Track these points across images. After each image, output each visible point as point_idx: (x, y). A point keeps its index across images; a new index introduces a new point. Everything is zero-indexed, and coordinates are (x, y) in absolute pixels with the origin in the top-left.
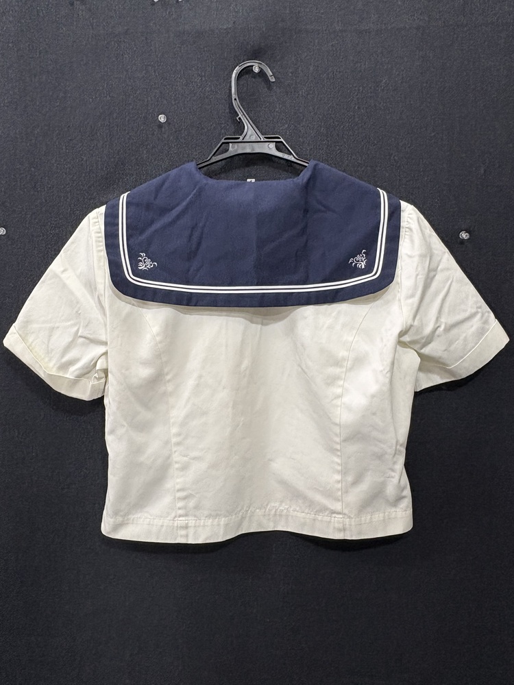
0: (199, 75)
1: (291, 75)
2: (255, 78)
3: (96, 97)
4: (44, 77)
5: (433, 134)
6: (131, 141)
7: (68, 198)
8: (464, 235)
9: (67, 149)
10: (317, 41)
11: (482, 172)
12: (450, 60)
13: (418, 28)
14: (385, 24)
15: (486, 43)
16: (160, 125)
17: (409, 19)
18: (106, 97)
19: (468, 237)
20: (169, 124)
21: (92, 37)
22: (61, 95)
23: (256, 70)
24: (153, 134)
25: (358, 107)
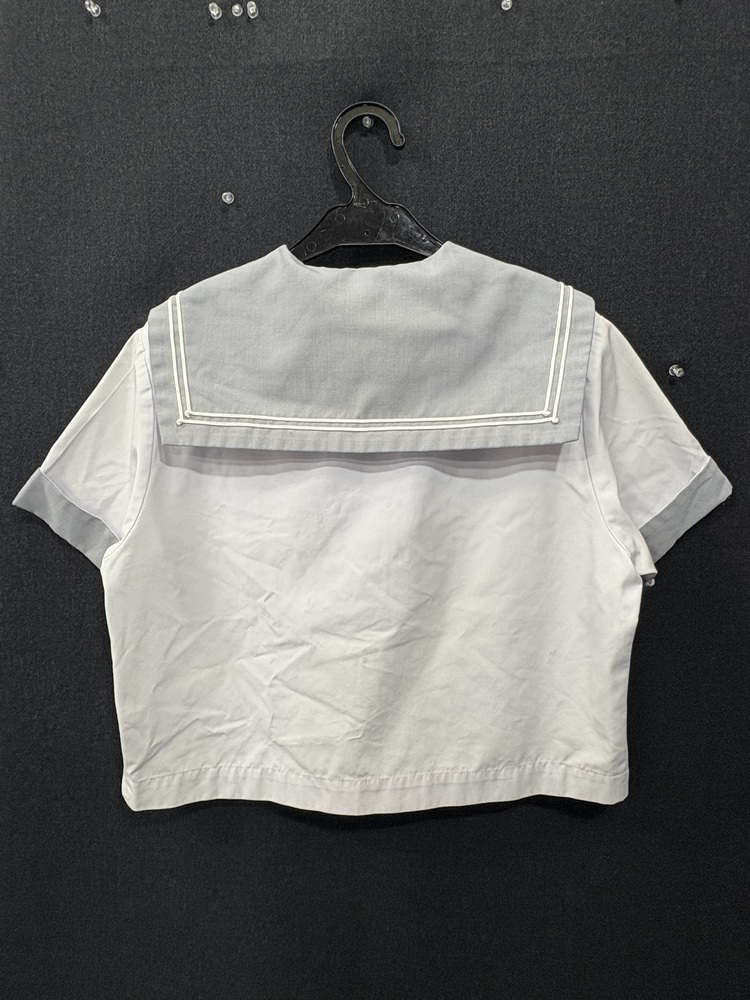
0: (282, 132)
1: (418, 131)
2: (365, 136)
3: (129, 167)
4: (50, 137)
5: (631, 220)
6: (183, 232)
7: (89, 318)
8: (676, 371)
9: (86, 244)
10: (458, 80)
11: (704, 276)
12: (658, 107)
13: (609, 59)
14: (561, 54)
15: (712, 82)
16: (225, 208)
17: (596, 46)
18: (144, 166)
19: (682, 373)
20: (238, 206)
21: (122, 75)
22: (77, 163)
23: (368, 122)
24: (215, 223)
25: (520, 181)
